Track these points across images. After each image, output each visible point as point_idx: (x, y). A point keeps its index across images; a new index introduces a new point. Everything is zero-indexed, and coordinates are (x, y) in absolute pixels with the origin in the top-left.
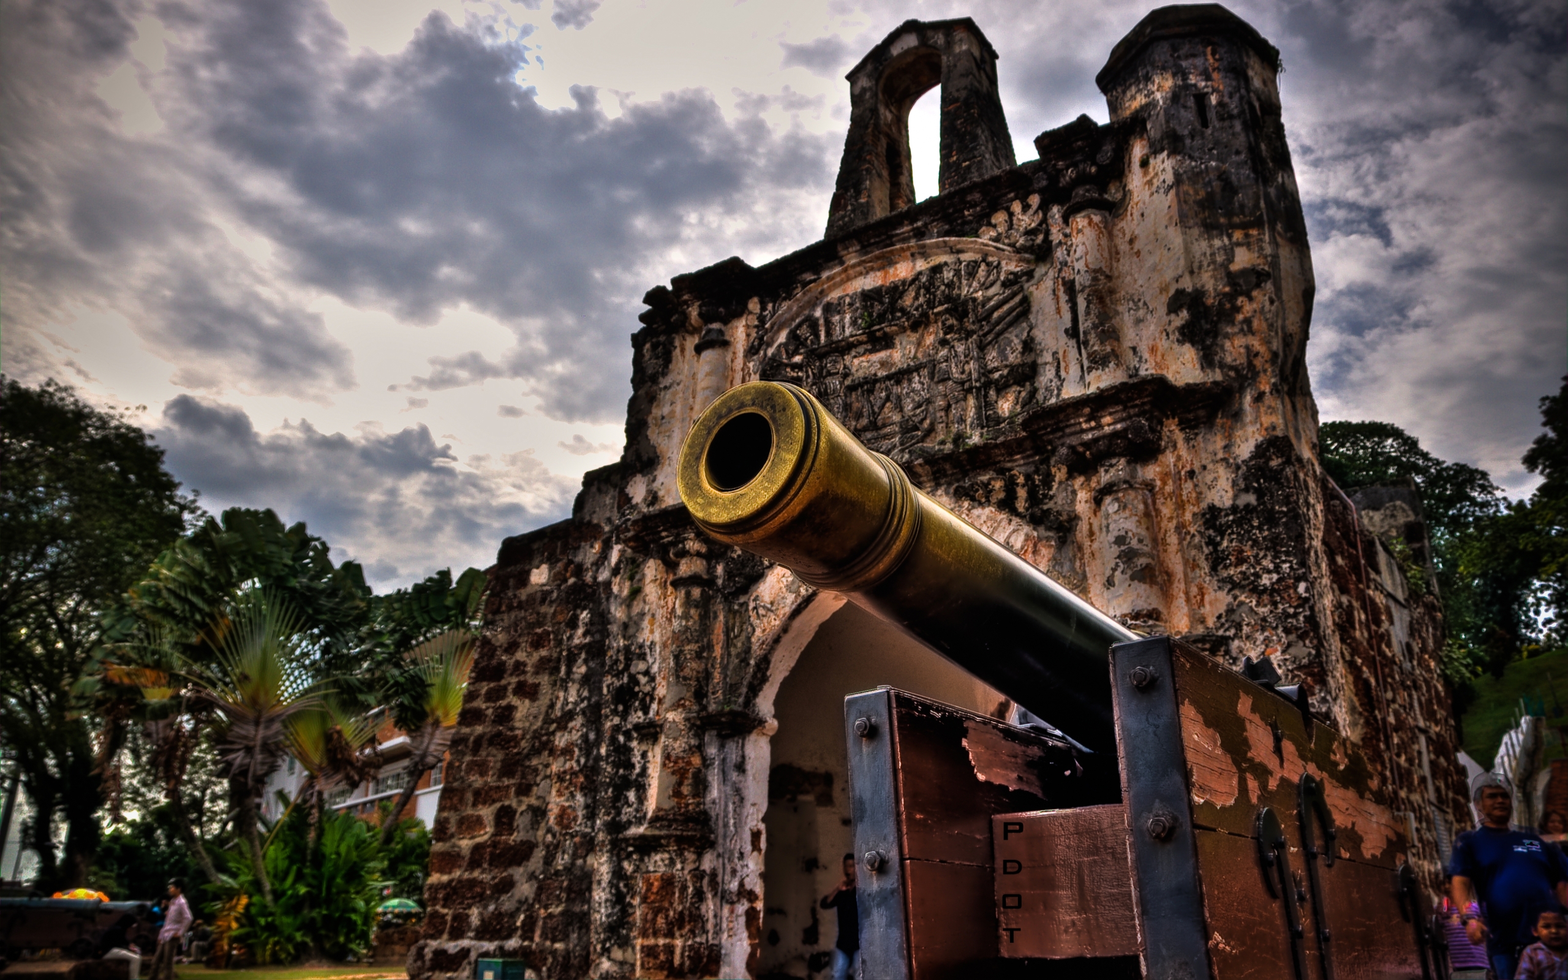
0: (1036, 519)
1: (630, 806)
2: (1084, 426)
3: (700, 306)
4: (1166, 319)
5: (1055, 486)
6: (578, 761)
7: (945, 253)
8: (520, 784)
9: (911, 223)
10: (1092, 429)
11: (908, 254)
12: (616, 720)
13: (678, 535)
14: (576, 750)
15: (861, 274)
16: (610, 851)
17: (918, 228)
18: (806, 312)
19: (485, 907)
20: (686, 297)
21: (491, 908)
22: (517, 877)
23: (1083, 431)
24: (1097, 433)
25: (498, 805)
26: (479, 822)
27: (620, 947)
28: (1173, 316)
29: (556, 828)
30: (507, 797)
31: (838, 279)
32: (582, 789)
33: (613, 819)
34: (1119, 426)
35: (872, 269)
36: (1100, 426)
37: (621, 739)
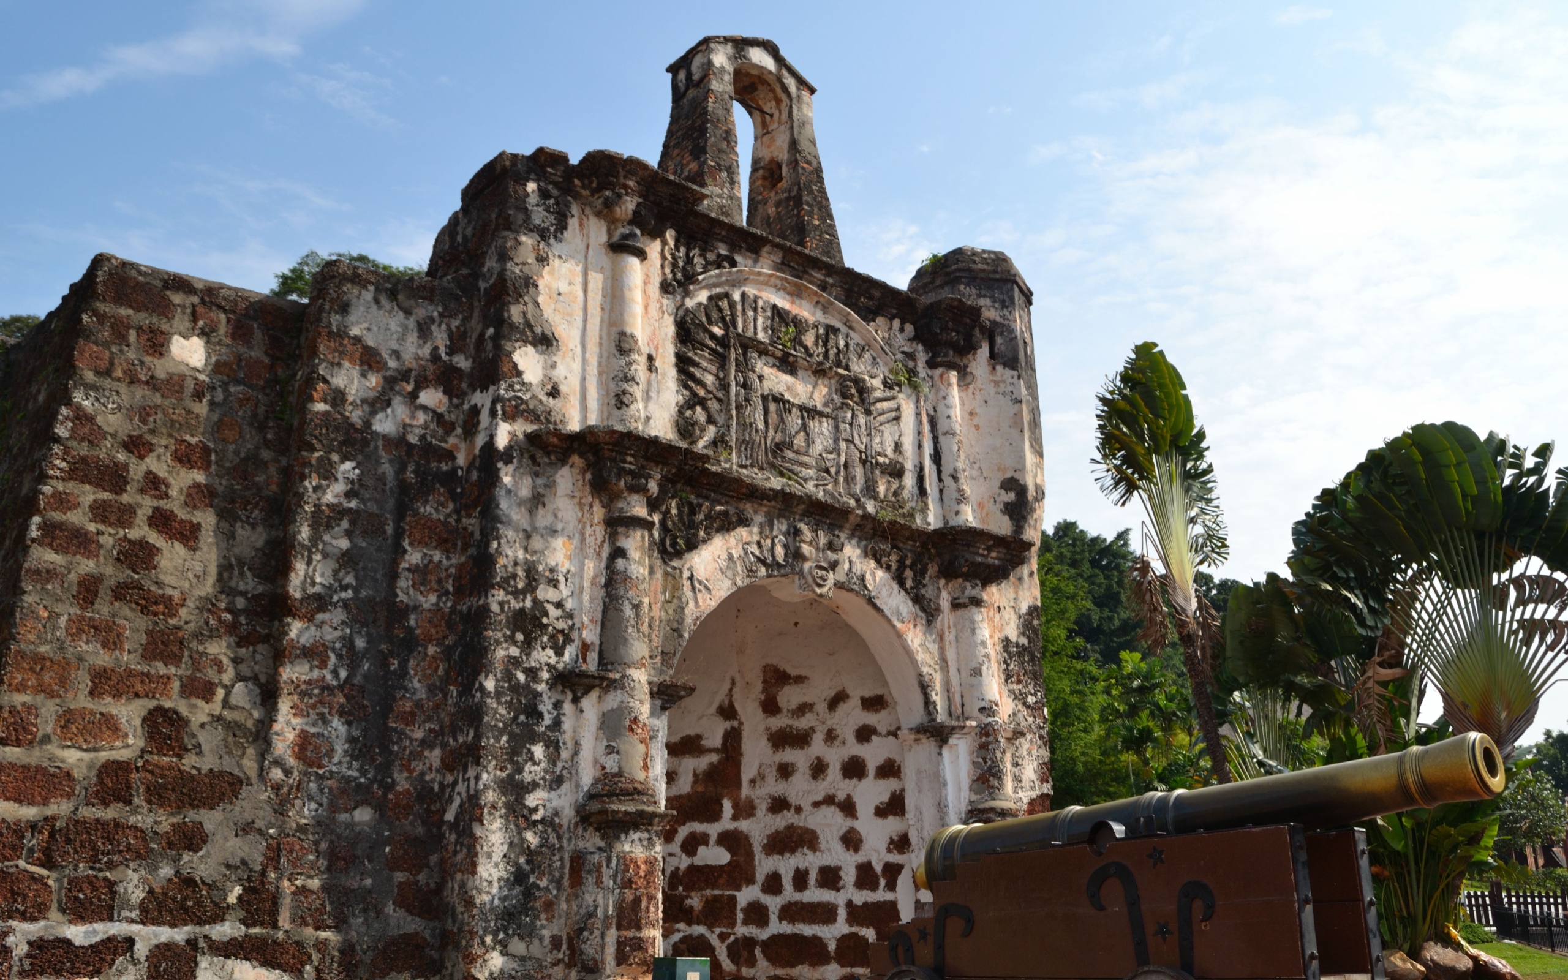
0: (917, 600)
1: (535, 763)
2: (981, 551)
3: (639, 204)
4: (997, 490)
5: (927, 578)
6: (335, 673)
7: (841, 321)
8: (192, 679)
9: (826, 275)
10: (982, 555)
11: (816, 299)
12: (514, 651)
13: (643, 467)
14: (332, 656)
15: (775, 286)
16: (506, 817)
17: (826, 282)
18: (727, 288)
19: (154, 869)
20: (631, 183)
21: (166, 871)
22: (208, 827)
23: (978, 554)
24: (984, 560)
25: (152, 704)
26: (110, 724)
27: (521, 938)
28: (1003, 492)
29: (291, 762)
30: (166, 693)
31: (761, 278)
32: (341, 714)
33: (511, 777)
34: (996, 562)
35: (784, 289)
36: (986, 556)
37: (521, 677)
